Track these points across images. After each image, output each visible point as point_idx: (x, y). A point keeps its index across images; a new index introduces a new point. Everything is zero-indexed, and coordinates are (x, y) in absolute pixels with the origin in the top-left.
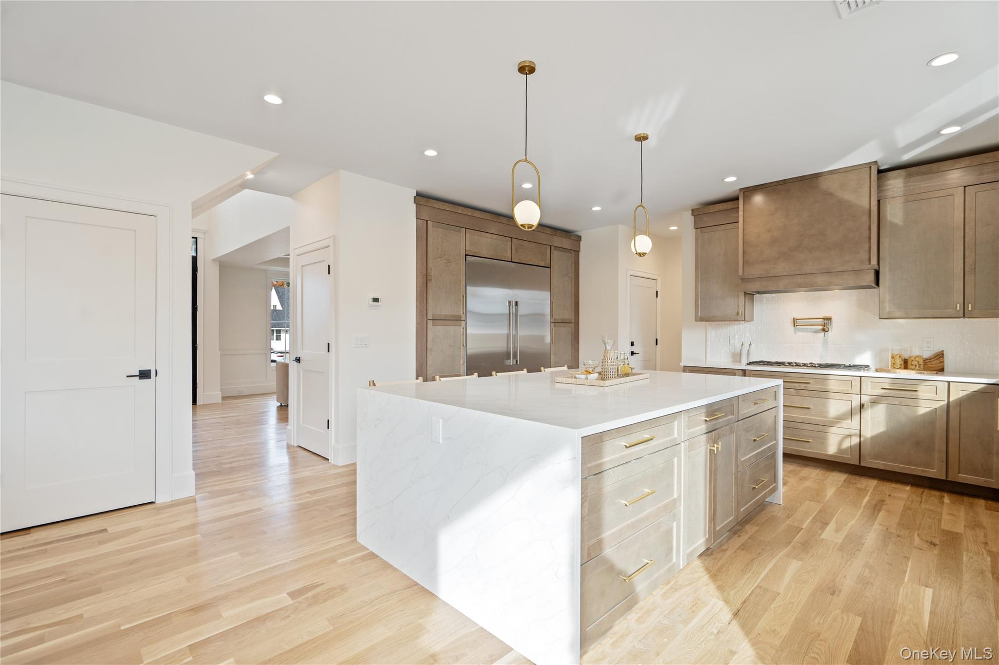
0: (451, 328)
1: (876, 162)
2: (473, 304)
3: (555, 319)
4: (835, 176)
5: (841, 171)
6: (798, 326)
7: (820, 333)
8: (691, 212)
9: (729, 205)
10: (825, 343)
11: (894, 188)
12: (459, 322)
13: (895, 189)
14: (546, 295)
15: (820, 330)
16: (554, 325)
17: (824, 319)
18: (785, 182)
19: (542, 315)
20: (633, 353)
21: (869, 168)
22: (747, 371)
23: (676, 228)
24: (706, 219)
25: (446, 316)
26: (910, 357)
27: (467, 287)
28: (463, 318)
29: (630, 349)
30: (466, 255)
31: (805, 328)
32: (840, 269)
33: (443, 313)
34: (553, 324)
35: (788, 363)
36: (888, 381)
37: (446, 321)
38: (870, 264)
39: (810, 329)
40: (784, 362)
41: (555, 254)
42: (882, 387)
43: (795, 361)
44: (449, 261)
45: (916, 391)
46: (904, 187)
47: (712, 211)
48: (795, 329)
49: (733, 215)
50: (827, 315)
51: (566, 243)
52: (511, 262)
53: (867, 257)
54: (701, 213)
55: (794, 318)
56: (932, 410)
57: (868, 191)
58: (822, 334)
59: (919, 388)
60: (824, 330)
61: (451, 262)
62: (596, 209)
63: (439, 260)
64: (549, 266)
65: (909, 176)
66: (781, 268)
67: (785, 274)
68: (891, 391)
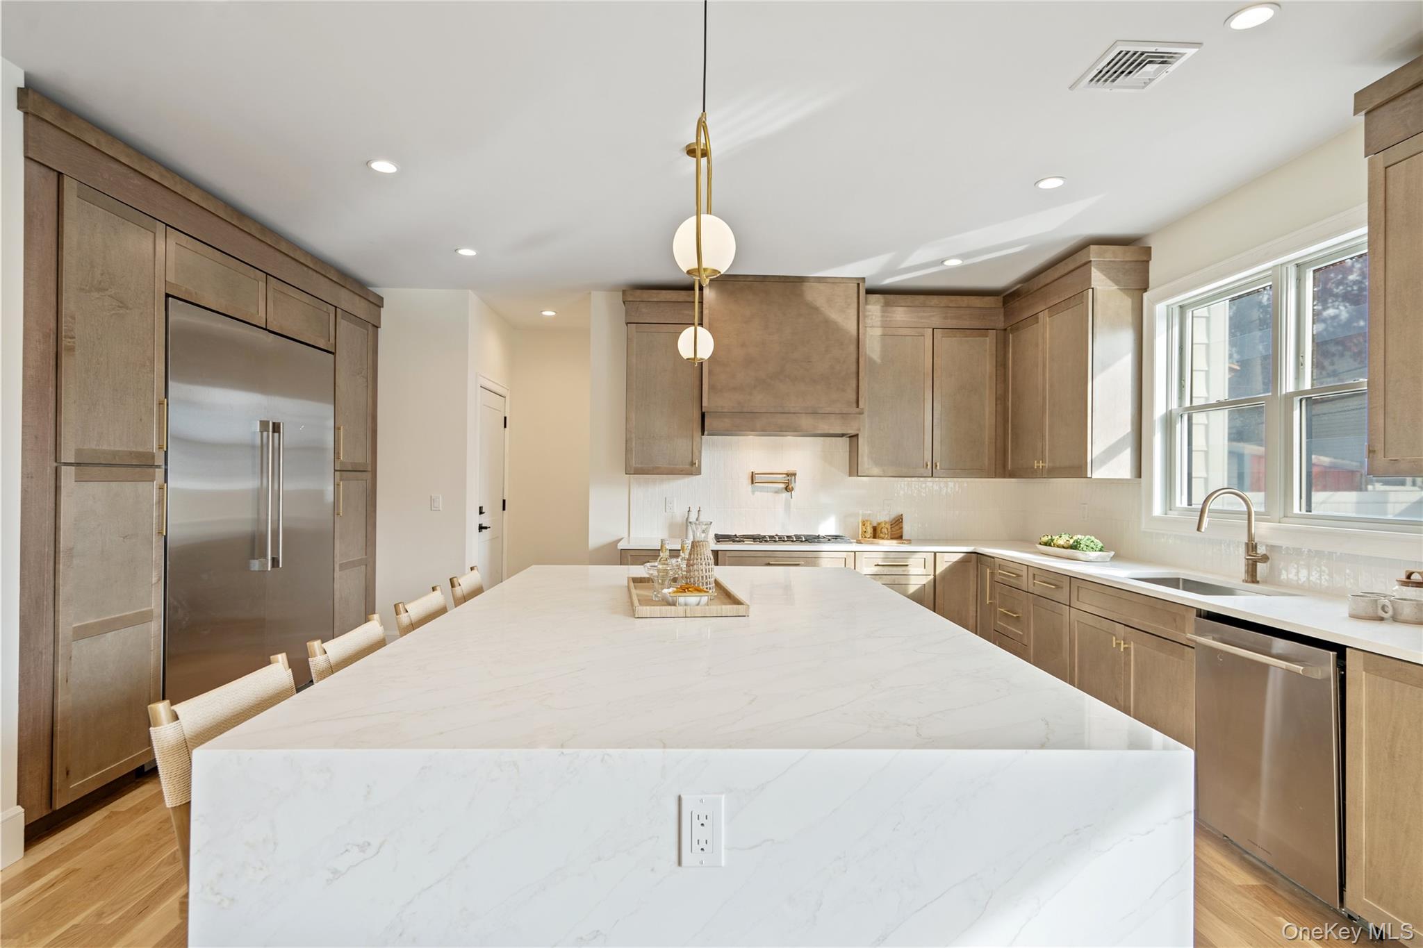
0: (128, 487)
1: (864, 278)
2: (181, 420)
3: (341, 463)
4: (821, 286)
5: (829, 280)
6: (757, 484)
7: (782, 492)
8: (621, 293)
9: (681, 296)
10: (788, 507)
11: (872, 315)
12: (151, 470)
13: (874, 317)
14: (329, 409)
15: (782, 489)
16: (341, 476)
17: (788, 475)
18: (764, 279)
19: (318, 449)
20: (481, 528)
21: (856, 285)
22: (719, 552)
23: (553, 314)
24: (644, 310)
25: (115, 454)
26: (879, 524)
27: (170, 383)
28: (160, 461)
29: (477, 520)
30: (167, 296)
31: (765, 487)
32: (828, 410)
33: (105, 447)
34: (337, 473)
35: (770, 537)
36: (882, 555)
37: (114, 469)
38: (858, 407)
39: (770, 487)
40: (764, 537)
41: (343, 324)
42: (876, 564)
43: (769, 534)
44: (123, 304)
45: (907, 565)
46: (882, 316)
47: (655, 300)
48: (752, 488)
49: (686, 312)
50: (790, 469)
51: (359, 307)
52: (266, 329)
53: (854, 397)
54: (639, 300)
55: (752, 472)
56: (921, 587)
57: (856, 313)
58: (785, 495)
59: (910, 562)
60: (786, 489)
61: (127, 308)
62: (467, 252)
63: (96, 295)
64: (333, 351)
65: (887, 305)
66: (759, 400)
67: (764, 410)
68: (891, 568)
